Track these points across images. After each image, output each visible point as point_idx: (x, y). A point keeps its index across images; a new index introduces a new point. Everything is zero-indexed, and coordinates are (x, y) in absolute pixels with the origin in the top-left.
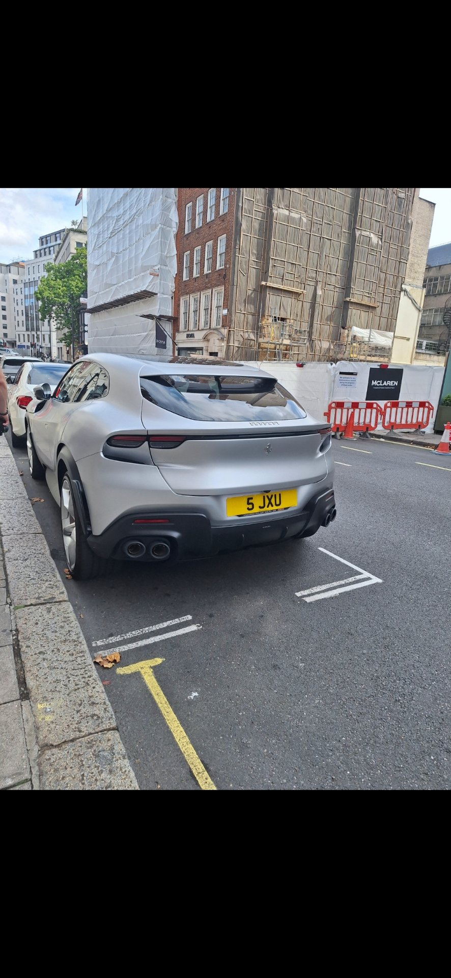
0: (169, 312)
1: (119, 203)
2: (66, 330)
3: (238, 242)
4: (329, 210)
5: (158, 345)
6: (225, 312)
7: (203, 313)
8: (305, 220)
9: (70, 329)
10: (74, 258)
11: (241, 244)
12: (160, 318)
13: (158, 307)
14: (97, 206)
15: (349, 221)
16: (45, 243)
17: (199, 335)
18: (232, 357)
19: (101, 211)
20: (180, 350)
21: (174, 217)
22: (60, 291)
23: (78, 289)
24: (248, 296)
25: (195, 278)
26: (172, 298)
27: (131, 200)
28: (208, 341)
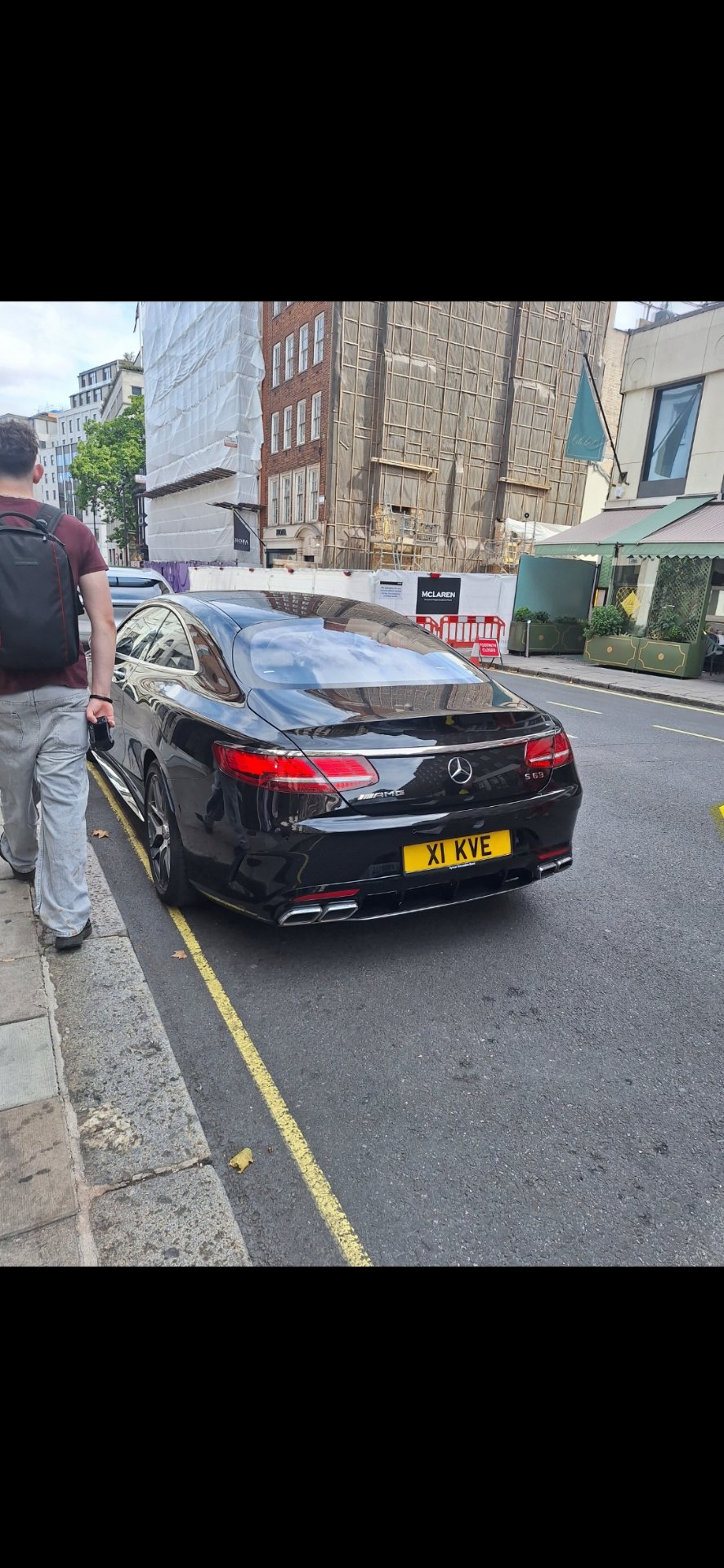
0: (255, 500)
1: (184, 337)
2: (118, 523)
3: (336, 402)
4: (471, 353)
5: (237, 546)
6: (322, 500)
7: (296, 499)
8: (433, 369)
9: (122, 521)
10: (127, 412)
11: (341, 406)
12: (241, 507)
13: (238, 491)
14: (156, 339)
15: (504, 367)
16: (87, 382)
17: (291, 532)
18: (333, 562)
19: (161, 347)
20: (269, 552)
21: (257, 360)
22: (107, 463)
23: (134, 460)
24: (354, 477)
25: (286, 451)
26: (258, 478)
27: (201, 333)
28: (302, 539)
